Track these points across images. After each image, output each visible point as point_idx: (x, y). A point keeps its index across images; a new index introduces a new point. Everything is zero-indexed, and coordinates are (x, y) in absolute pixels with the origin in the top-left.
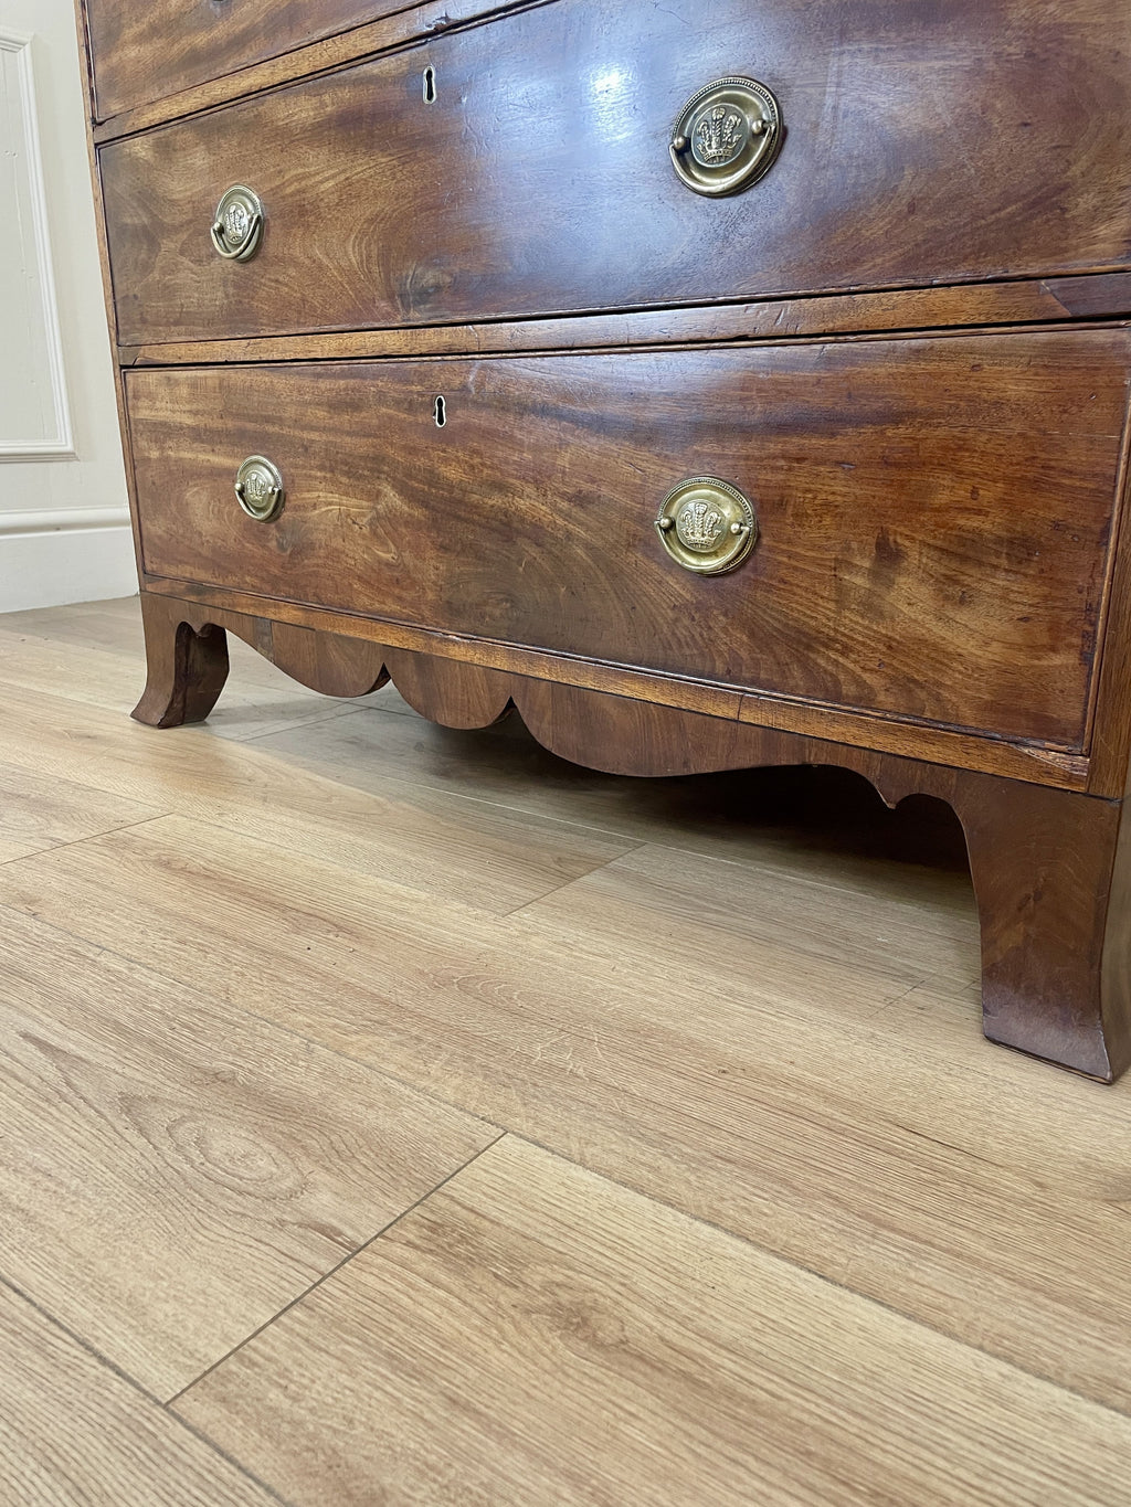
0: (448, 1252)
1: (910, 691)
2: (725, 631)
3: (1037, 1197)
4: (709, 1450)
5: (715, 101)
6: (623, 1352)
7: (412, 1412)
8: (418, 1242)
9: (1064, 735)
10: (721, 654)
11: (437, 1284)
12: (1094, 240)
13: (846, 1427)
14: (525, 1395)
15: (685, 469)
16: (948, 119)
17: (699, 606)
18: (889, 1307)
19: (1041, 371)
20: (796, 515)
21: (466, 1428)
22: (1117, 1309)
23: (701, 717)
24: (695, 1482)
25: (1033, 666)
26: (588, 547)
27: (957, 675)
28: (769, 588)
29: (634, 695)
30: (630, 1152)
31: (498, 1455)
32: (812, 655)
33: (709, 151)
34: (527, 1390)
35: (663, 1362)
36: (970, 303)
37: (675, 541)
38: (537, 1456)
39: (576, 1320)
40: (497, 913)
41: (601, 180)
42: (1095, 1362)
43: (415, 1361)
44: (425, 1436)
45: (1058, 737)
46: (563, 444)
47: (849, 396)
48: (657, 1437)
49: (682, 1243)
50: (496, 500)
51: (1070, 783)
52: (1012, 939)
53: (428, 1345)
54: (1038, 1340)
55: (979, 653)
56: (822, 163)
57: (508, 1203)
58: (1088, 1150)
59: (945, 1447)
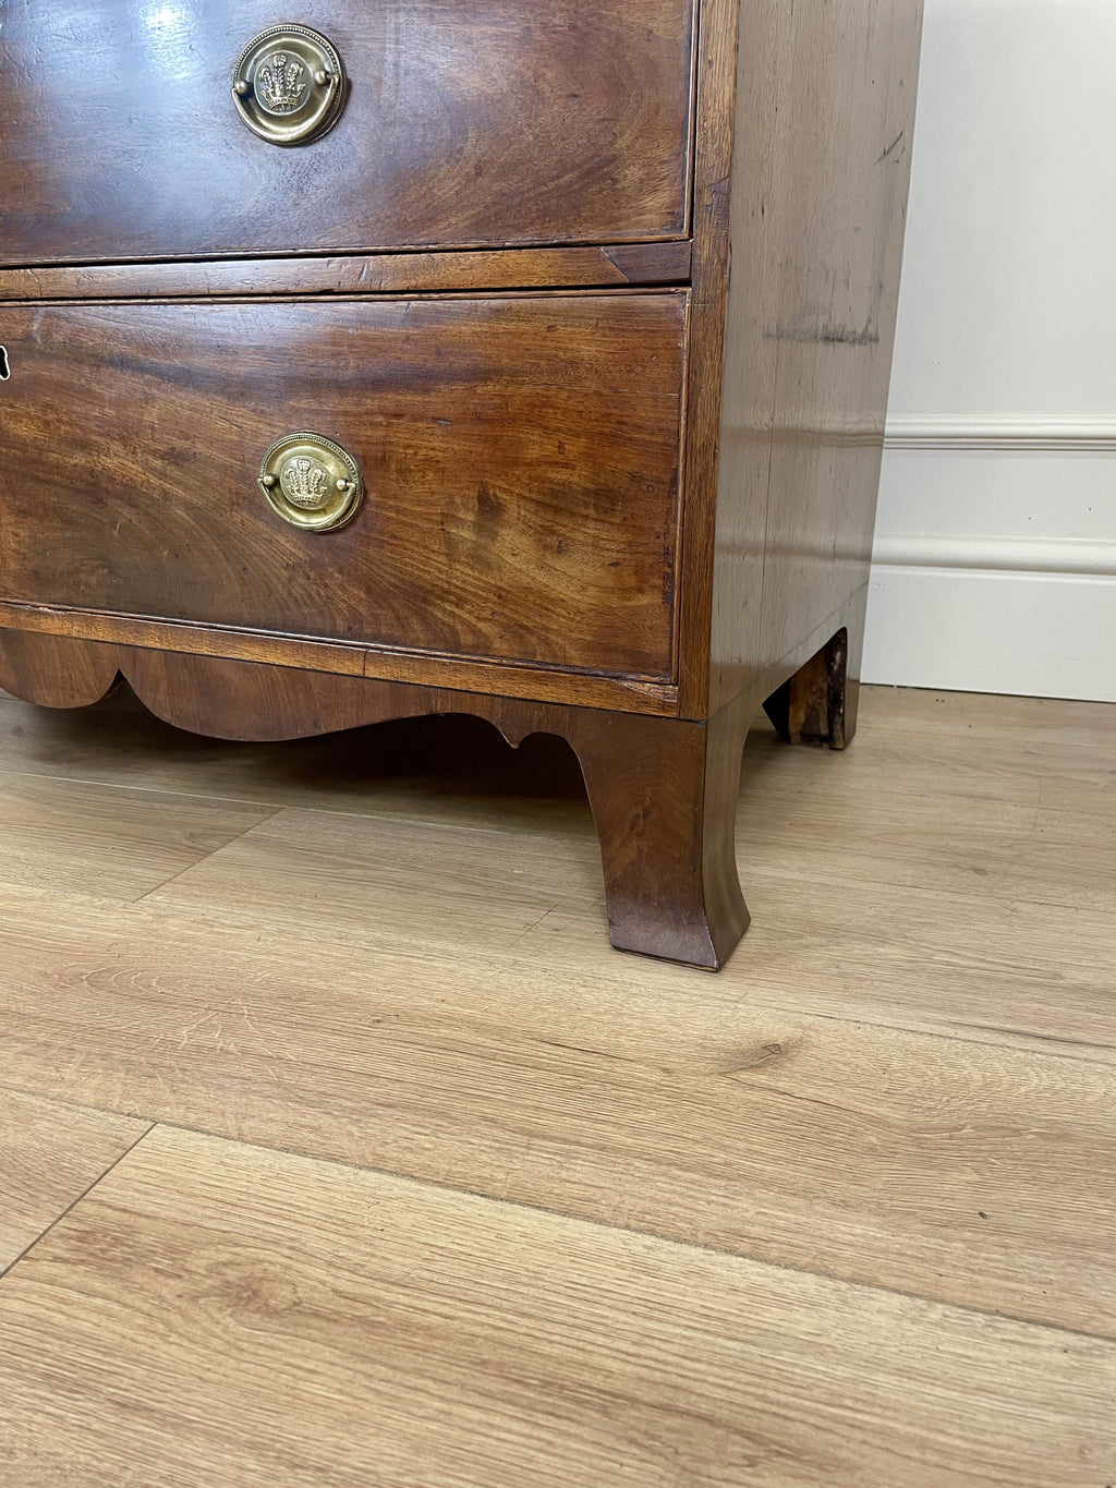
0: (104, 1259)
1: (521, 637)
2: (344, 589)
3: (664, 1083)
4: (390, 1385)
5: (275, 47)
6: (300, 1313)
7: (79, 1426)
8: (67, 1255)
9: (656, 667)
10: (340, 611)
11: (91, 1294)
12: (641, 211)
13: (516, 1329)
14: (197, 1380)
15: (284, 425)
16: (503, 84)
17: (313, 564)
18: (546, 1209)
19: (607, 332)
20: (399, 471)
21: (140, 1428)
22: (736, 1167)
23: (327, 675)
24: (378, 1419)
25: (624, 607)
26: (189, 507)
27: (561, 620)
28: (381, 544)
29: (254, 658)
30: (291, 1117)
31: (175, 1445)
32: (429, 609)
33: (274, 99)
34: (200, 1375)
35: (338, 1313)
36: (539, 266)
37: (281, 499)
38: (217, 1436)
39: (246, 1295)
40: (127, 900)
41: (162, 121)
42: (724, 1217)
43: (75, 1376)
44: (95, 1446)
45: (651, 670)
46: (148, 399)
47: (439, 353)
48: (339, 1386)
49: (350, 1195)
50: (79, 459)
51: (663, 710)
52: (629, 855)
53: (89, 1356)
54: (674, 1209)
55: (579, 597)
56: (388, 120)
57: (164, 1194)
58: (704, 1033)
59: (604, 1325)
